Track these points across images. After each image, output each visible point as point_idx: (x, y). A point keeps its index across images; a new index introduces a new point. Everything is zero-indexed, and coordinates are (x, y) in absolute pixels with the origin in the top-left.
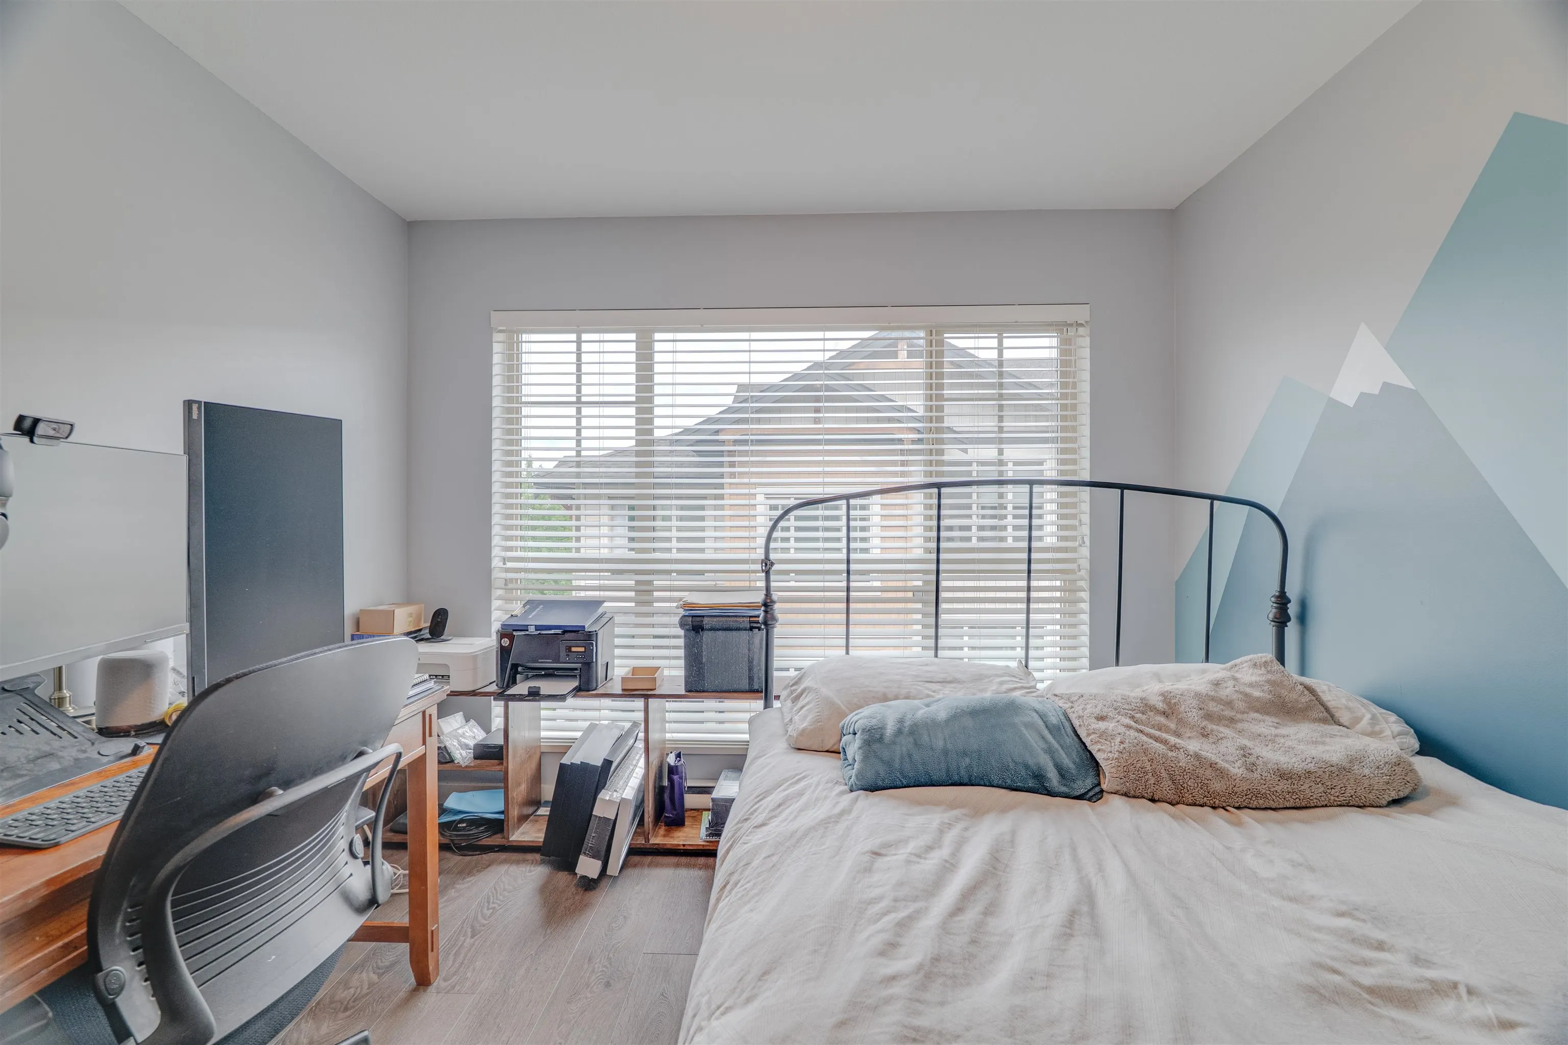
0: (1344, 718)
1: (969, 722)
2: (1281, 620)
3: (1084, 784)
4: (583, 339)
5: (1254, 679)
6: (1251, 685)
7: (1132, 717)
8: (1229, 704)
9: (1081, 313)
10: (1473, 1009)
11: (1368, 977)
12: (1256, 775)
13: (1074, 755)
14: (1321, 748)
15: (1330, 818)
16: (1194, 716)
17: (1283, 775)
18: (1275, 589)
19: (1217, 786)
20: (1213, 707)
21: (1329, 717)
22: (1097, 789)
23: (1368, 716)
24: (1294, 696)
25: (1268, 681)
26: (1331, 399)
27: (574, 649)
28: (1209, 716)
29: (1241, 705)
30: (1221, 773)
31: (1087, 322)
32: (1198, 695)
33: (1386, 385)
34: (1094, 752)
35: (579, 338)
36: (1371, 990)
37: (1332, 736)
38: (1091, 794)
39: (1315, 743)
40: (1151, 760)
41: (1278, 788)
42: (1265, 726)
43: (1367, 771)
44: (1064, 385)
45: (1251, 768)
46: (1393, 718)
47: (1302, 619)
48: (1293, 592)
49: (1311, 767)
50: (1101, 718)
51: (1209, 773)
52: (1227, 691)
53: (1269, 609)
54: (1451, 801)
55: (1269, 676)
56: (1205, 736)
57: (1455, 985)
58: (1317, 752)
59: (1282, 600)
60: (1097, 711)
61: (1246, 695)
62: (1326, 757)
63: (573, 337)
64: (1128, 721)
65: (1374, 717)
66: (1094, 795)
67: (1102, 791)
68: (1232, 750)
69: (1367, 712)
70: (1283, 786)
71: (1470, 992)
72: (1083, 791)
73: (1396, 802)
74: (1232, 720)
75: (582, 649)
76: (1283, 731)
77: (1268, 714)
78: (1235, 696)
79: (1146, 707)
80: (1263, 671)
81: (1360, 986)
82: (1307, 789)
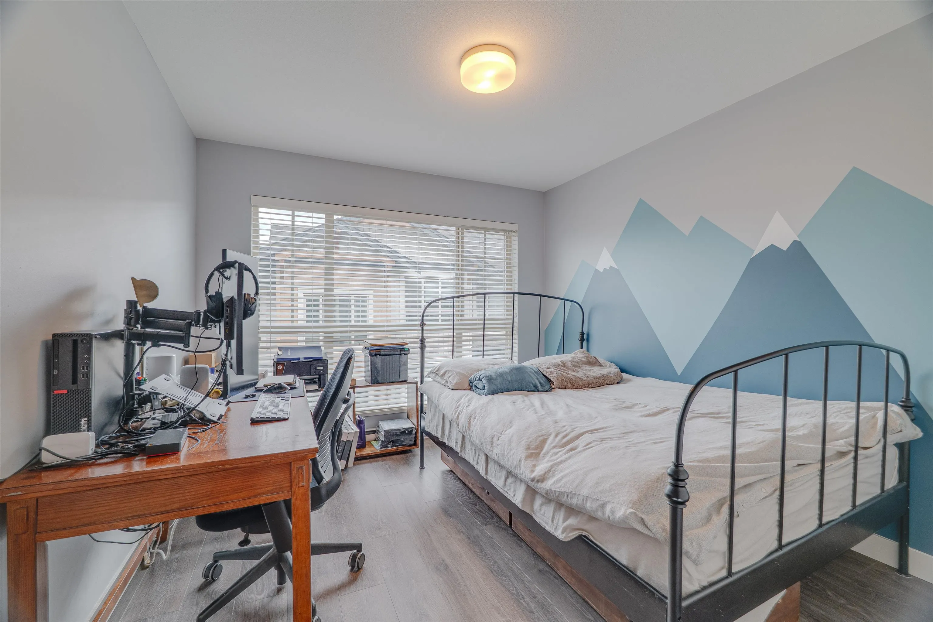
0: (603, 365)
1: (514, 371)
2: (582, 340)
3: (547, 388)
4: (295, 214)
5: (581, 356)
6: (581, 358)
7: (556, 367)
8: (577, 363)
9: (515, 227)
10: (640, 406)
11: (624, 406)
12: (589, 379)
13: (543, 379)
14: (602, 371)
15: (606, 387)
16: (570, 366)
17: (595, 378)
18: (580, 330)
19: (581, 383)
20: (574, 364)
21: (600, 365)
22: (551, 388)
23: (608, 365)
24: (592, 360)
25: (585, 356)
26: (596, 270)
27: (318, 368)
28: (574, 366)
29: (581, 363)
30: (581, 379)
31: (516, 231)
32: (570, 361)
33: (611, 267)
34: (549, 378)
35: (293, 213)
36: (624, 407)
37: (603, 369)
38: (549, 390)
39: (600, 370)
40: (564, 377)
41: (594, 382)
42: (588, 367)
43: (612, 375)
44: (507, 255)
45: (587, 377)
46: (614, 365)
47: (588, 340)
48: (585, 331)
49: (600, 376)
50: (549, 368)
51: (578, 380)
52: (576, 360)
53: (578, 337)
54: (628, 381)
55: (585, 355)
56: (575, 371)
57: (637, 404)
58: (601, 372)
59: (582, 333)
60: (546, 366)
61: (581, 360)
62: (603, 373)
63: (290, 212)
64: (555, 368)
65: (610, 365)
66: (551, 389)
67: (552, 388)
68: (582, 374)
69: (608, 364)
70: (595, 381)
71: (640, 404)
72: (547, 389)
73: (618, 383)
74: (580, 367)
75: (322, 368)
76: (592, 368)
77: (587, 365)
78: (578, 361)
79: (558, 365)
80: (583, 353)
81: (622, 407)
82: (601, 381)
